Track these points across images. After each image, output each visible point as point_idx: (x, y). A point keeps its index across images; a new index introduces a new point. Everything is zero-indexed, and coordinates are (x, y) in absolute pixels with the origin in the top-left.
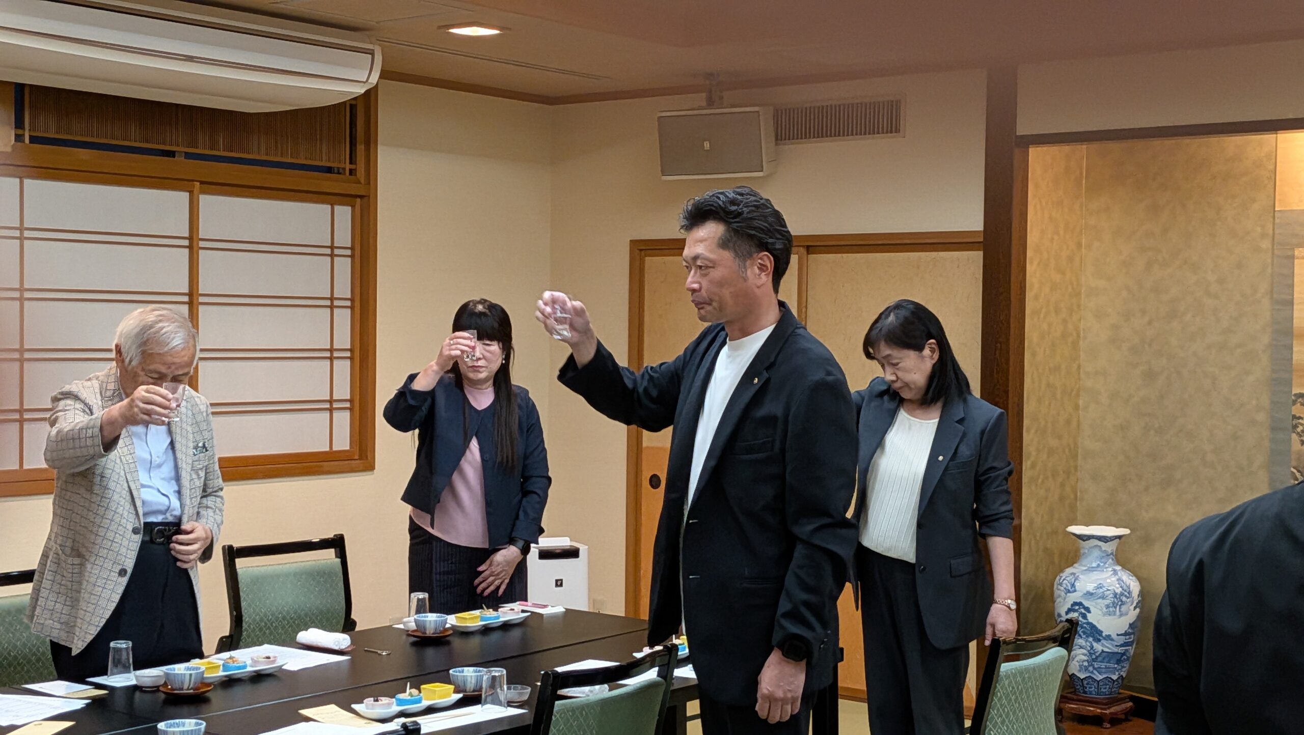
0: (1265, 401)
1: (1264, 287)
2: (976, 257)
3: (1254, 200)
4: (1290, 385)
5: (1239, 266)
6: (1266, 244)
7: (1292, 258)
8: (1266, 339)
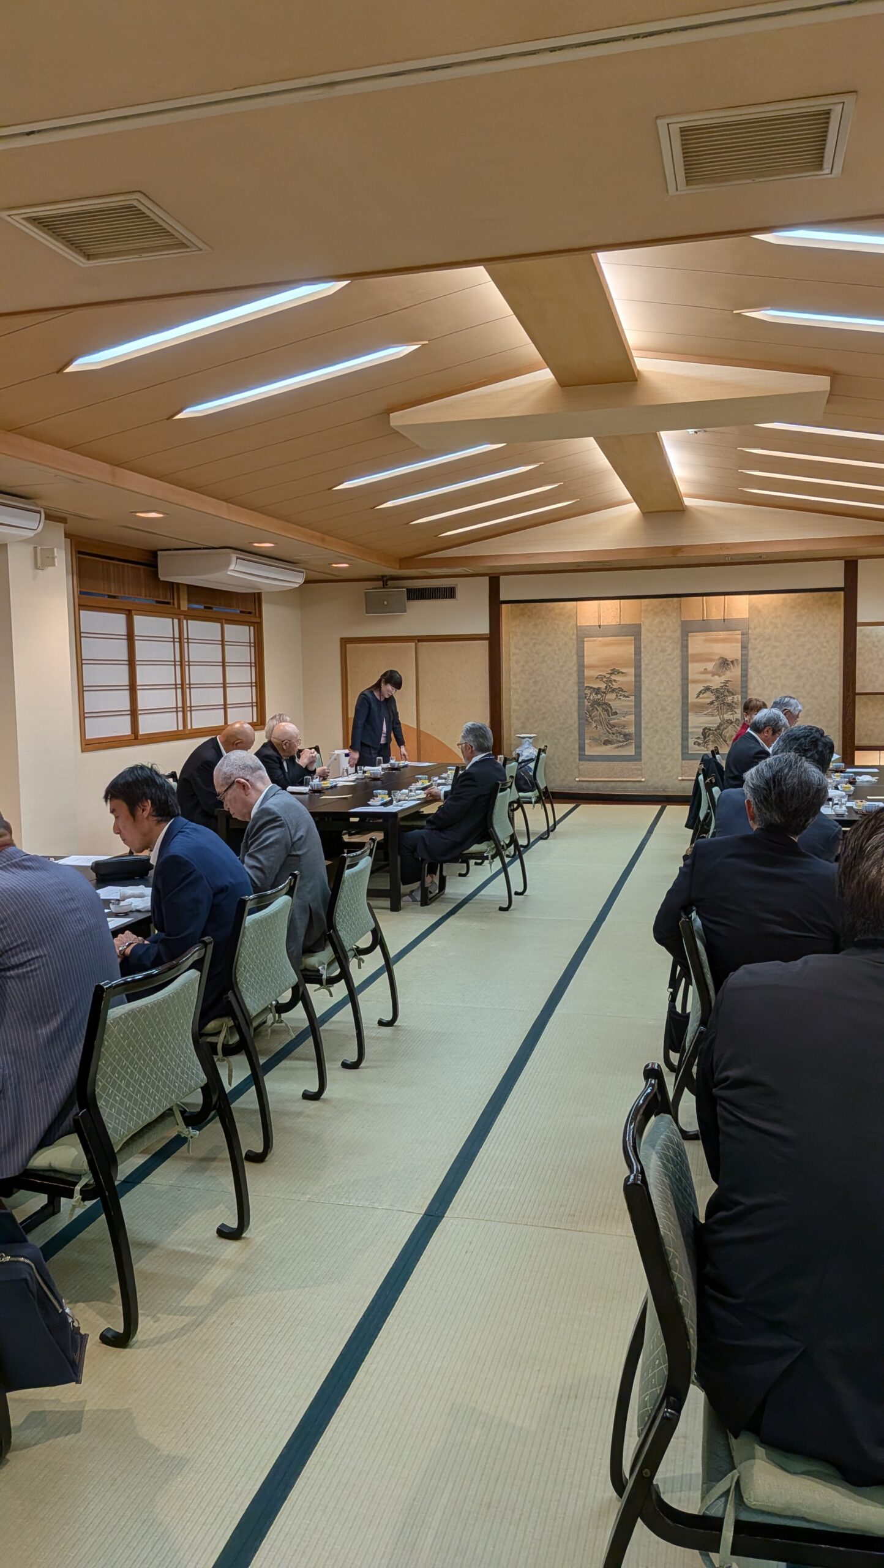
0: (576, 689)
1: (574, 651)
2: (486, 642)
3: (569, 622)
4: (584, 683)
5: (566, 644)
6: (574, 637)
7: (584, 641)
8: (575, 668)
